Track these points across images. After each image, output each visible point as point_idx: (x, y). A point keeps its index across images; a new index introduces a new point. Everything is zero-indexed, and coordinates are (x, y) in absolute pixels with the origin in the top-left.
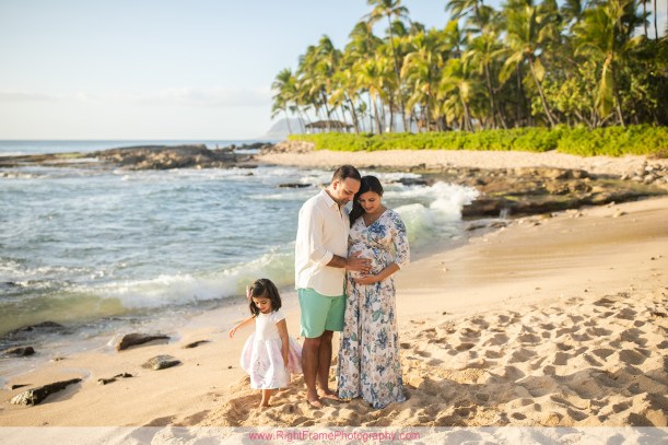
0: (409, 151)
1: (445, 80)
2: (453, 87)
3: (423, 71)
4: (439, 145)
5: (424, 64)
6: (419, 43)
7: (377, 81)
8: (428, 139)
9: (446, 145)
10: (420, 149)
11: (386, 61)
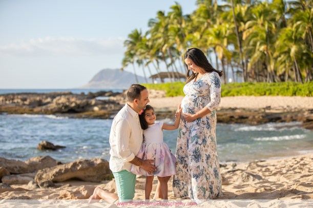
0: (252, 97)
1: (278, 43)
2: (286, 49)
3: (262, 36)
4: (276, 92)
5: (262, 31)
6: (257, 14)
7: (222, 42)
8: (268, 88)
9: (283, 92)
10: (261, 95)
11: (227, 26)
